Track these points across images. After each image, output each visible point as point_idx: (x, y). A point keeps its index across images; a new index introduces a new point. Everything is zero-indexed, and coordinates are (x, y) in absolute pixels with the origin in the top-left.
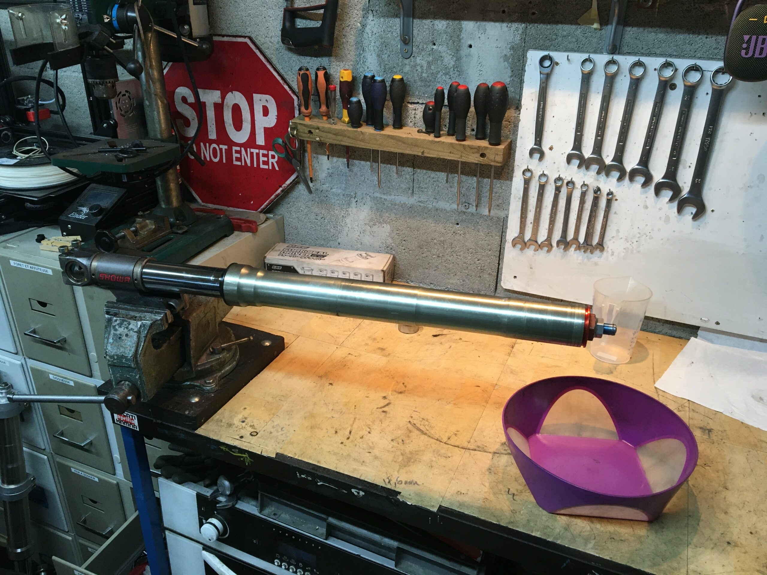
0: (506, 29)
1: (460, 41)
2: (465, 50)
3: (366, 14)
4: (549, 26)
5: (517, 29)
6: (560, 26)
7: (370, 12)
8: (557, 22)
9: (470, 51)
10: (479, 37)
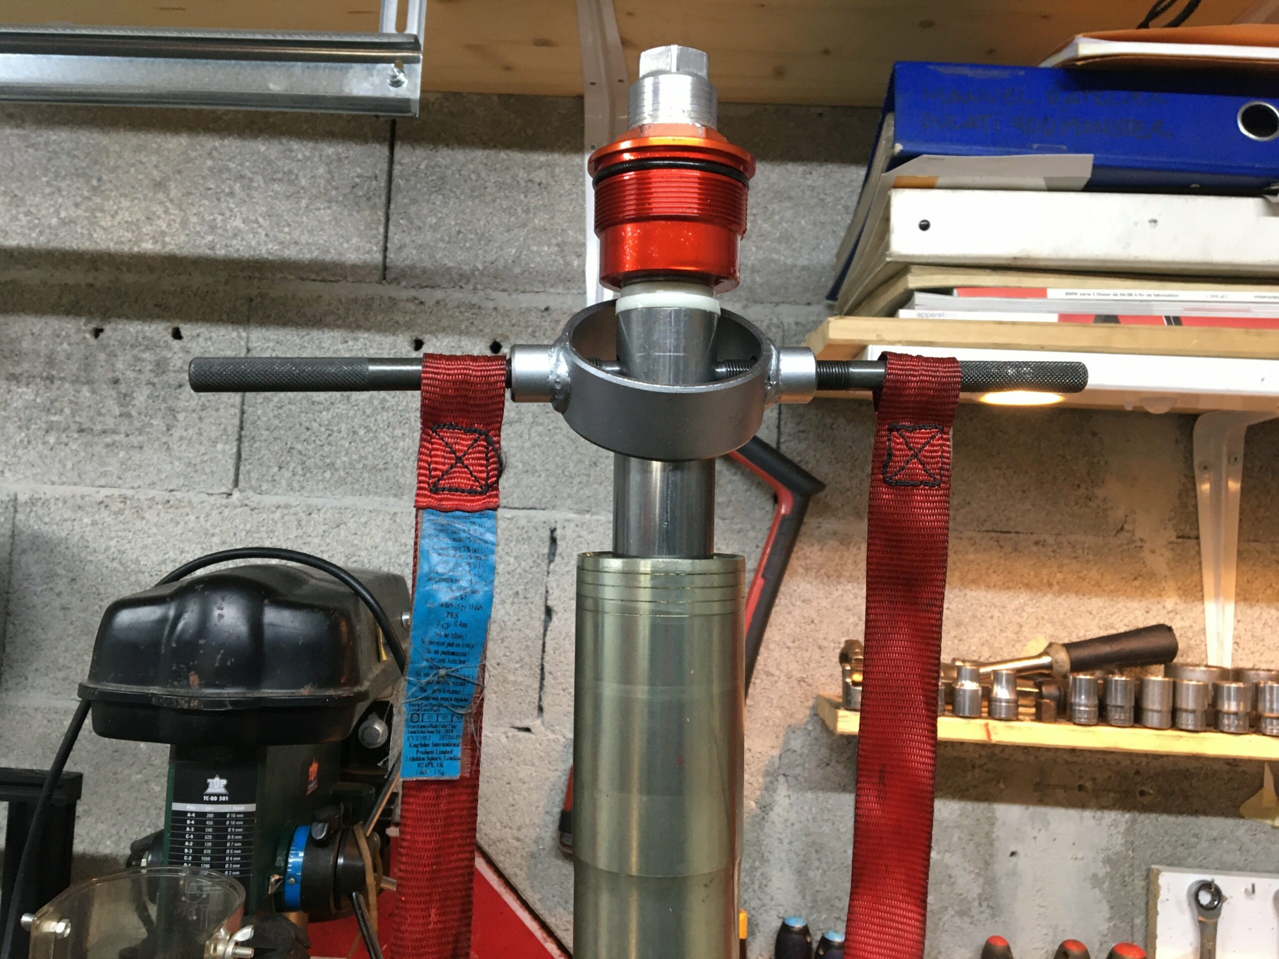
0: (1092, 822)
1: (992, 845)
2: (1003, 863)
3: (771, 782)
4: (1181, 819)
5: (1115, 824)
6: (1202, 820)
7: (782, 779)
8: (1196, 813)
9: (1016, 865)
10: (1035, 838)
